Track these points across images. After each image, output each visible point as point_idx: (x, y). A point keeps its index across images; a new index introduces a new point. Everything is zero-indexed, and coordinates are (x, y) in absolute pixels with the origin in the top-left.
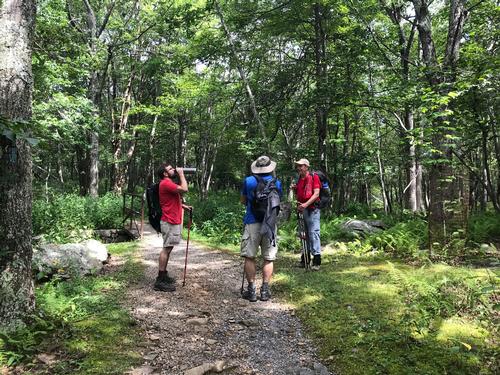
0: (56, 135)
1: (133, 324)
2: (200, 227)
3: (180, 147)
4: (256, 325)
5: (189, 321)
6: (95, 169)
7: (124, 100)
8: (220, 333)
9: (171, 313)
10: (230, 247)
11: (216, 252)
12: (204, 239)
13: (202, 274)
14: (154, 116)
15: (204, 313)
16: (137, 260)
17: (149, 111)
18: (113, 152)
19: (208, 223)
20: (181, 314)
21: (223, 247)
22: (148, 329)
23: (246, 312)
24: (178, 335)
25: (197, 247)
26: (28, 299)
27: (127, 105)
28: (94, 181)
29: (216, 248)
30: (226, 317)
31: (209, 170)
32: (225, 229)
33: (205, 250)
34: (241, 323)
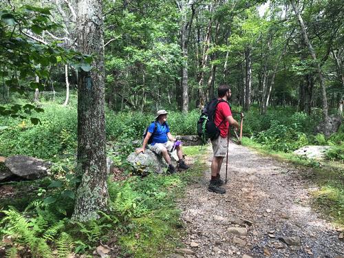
0: (159, 72)
1: (179, 227)
2: (256, 136)
3: (247, 75)
4: (297, 244)
5: (230, 229)
6: (186, 94)
7: (204, 43)
8: (257, 248)
9: (216, 217)
10: (281, 154)
11: (267, 158)
12: (258, 146)
13: (252, 178)
14: (226, 52)
15: (246, 222)
16: (203, 162)
17: (222, 49)
18: (198, 81)
19: (262, 133)
20: (225, 220)
21: (274, 153)
22: (191, 233)
23: (287, 226)
24: (217, 244)
25: (252, 153)
26: (102, 196)
27: (207, 47)
28: (185, 102)
29: (268, 155)
30: (266, 229)
31: (268, 91)
32: (277, 138)
33: (258, 155)
34: (281, 240)
